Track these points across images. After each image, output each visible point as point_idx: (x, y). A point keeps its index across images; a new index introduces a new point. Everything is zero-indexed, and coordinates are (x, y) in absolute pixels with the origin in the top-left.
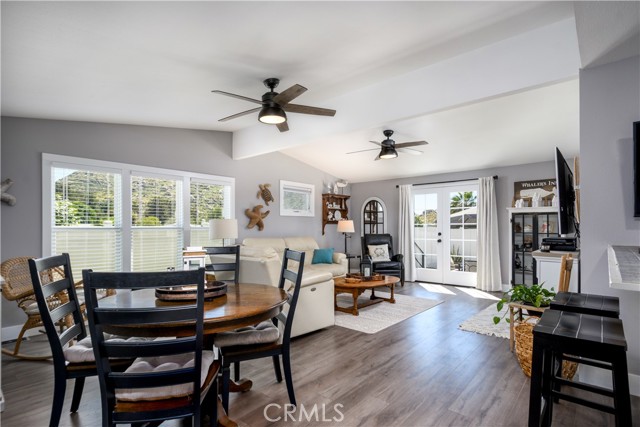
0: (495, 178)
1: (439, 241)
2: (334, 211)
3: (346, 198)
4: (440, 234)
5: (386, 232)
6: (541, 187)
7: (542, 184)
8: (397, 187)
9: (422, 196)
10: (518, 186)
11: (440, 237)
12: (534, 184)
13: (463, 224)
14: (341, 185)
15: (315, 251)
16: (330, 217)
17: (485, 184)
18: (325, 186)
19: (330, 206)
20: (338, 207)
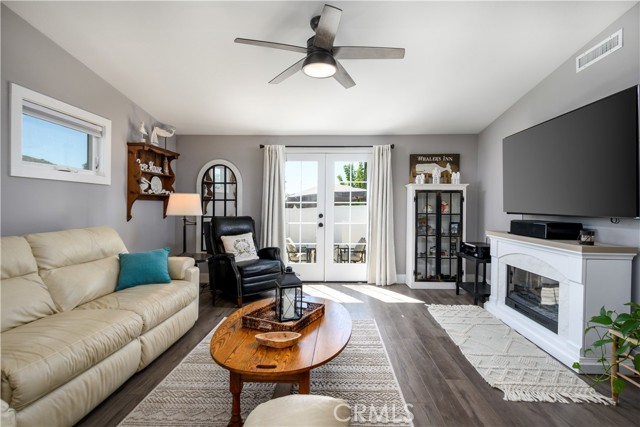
0: (392, 147)
1: (321, 225)
2: (151, 176)
3: (173, 156)
4: (321, 216)
5: (240, 214)
6: (435, 162)
7: (437, 159)
8: (262, 147)
9: (297, 163)
10: (414, 160)
11: (321, 220)
12: (430, 158)
13: (350, 203)
14: (164, 133)
15: (121, 256)
16: (144, 187)
17: (381, 154)
18: (133, 128)
19: (143, 167)
20: (158, 170)
